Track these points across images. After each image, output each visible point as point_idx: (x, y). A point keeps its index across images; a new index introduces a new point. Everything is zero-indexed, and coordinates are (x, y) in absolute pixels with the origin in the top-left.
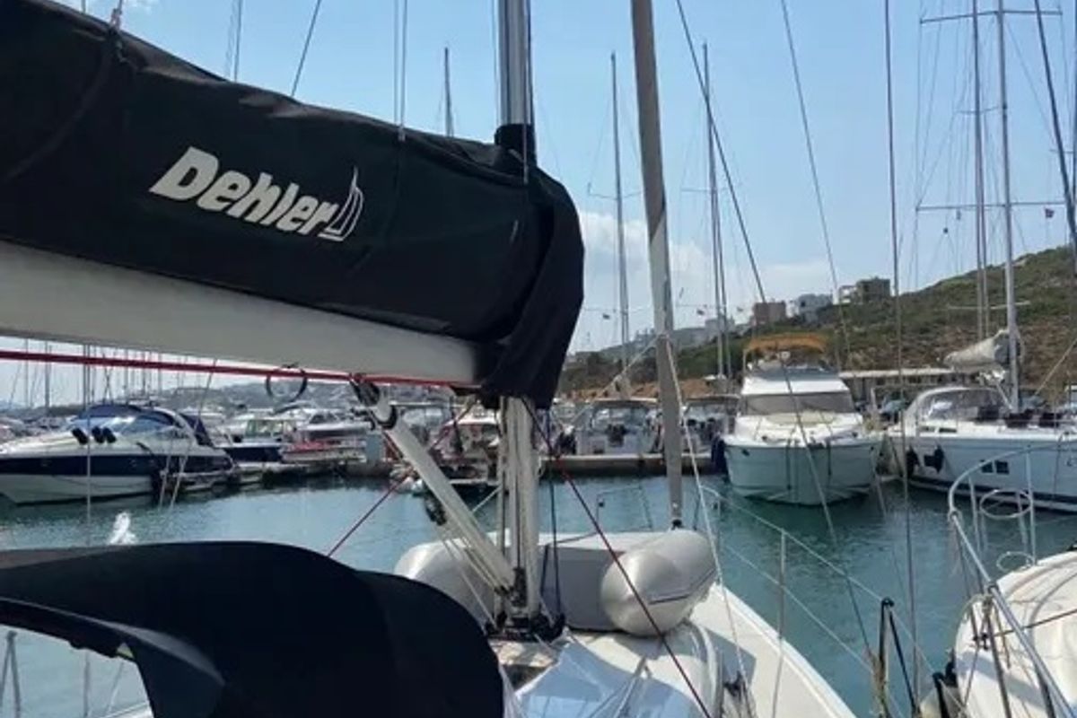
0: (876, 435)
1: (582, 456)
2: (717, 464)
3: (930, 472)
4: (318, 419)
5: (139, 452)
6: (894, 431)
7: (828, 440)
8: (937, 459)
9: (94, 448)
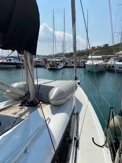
0: (105, 63)
1: (69, 65)
2: (84, 66)
3: (112, 68)
4: (38, 59)
5: (15, 62)
6: (107, 63)
7: (98, 64)
8: (113, 67)
9: (9, 61)
